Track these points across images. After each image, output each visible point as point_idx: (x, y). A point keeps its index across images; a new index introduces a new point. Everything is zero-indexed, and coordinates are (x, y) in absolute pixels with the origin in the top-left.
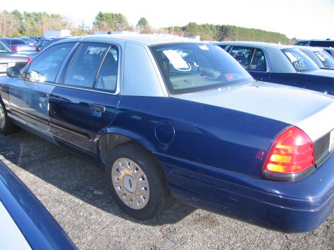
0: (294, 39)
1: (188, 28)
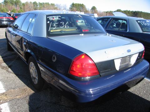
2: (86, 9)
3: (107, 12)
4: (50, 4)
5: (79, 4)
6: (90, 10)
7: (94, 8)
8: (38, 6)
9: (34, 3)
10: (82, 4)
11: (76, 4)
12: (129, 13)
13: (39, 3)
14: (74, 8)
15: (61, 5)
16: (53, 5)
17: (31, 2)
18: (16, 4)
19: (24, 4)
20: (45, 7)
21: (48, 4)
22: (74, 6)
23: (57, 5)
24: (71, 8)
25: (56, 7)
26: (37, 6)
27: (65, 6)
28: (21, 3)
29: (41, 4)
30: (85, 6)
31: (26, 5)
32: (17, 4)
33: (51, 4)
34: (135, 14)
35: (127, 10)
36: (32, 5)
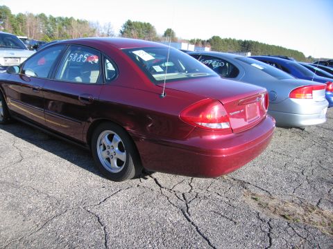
0: (310, 57)
1: (213, 42)
7: (169, 33)
12: (234, 44)
13: (51, 17)
24: (125, 32)
27: (110, 25)
33: (78, 20)
34: (246, 46)
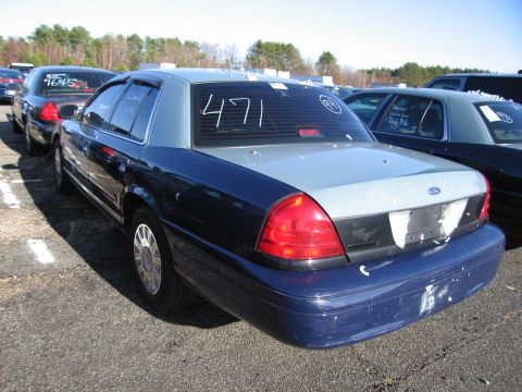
2: (301, 61)
3: (369, 72)
4: (183, 43)
5: (277, 45)
6: (313, 66)
7: (326, 59)
8: (144, 50)
9: (130, 39)
10: (289, 45)
11: (268, 44)
13: (148, 39)
14: (262, 58)
15: (217, 45)
16: (191, 46)
17: (120, 37)
18: (72, 42)
19: (97, 43)
20: (168, 51)
21: (174, 42)
22: (263, 49)
23: (206, 46)
24: (252, 59)
25: (201, 51)
26: (141, 47)
27: (233, 49)
28: (88, 39)
29: (151, 42)
30: (296, 51)
31: (104, 46)
32: (77, 43)
33: (187, 43)
35: (439, 67)
36: (126, 47)
